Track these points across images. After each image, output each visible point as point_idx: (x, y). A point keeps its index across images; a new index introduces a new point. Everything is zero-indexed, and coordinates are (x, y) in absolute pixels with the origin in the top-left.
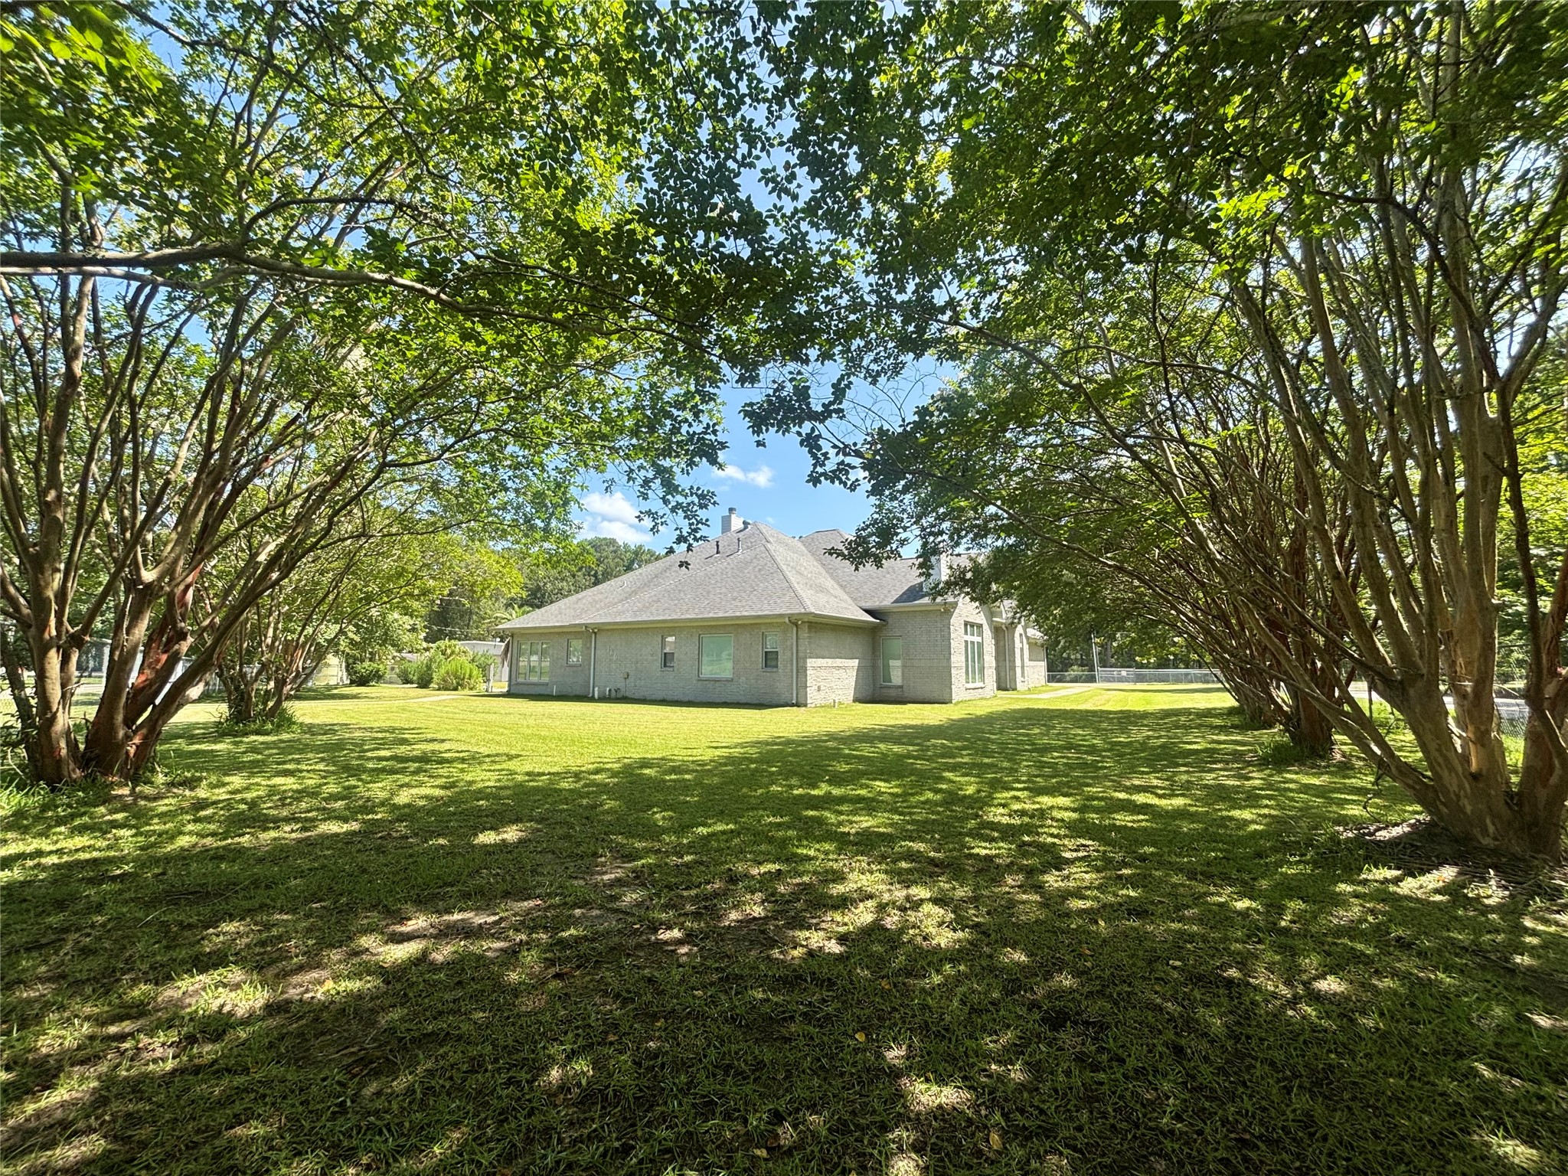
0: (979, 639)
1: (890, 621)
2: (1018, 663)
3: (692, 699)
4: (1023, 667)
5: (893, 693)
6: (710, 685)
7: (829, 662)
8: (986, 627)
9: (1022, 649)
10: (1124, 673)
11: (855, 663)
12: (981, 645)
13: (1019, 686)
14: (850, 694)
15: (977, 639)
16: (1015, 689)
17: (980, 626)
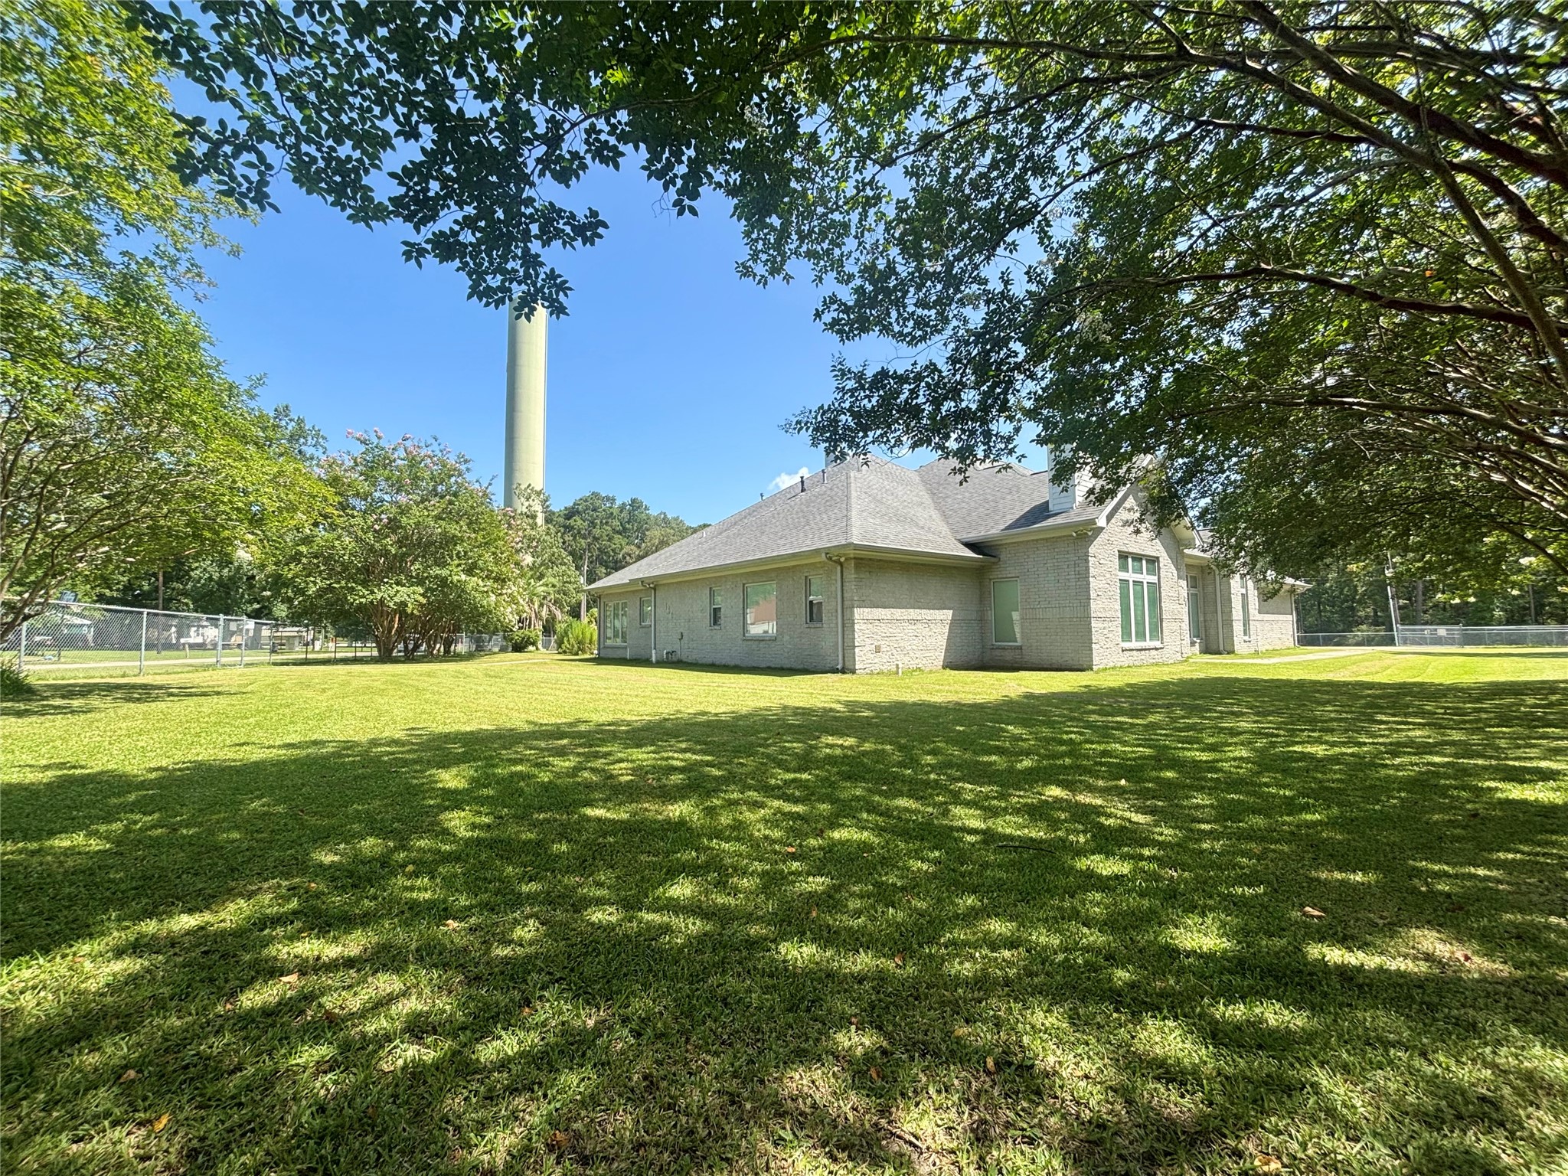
0: (1154, 579)
1: (1002, 557)
2: (1237, 614)
3: (738, 663)
4: (1246, 623)
5: (1009, 656)
6: (754, 646)
7: (898, 613)
8: (1165, 561)
9: (1245, 597)
10: (1442, 631)
11: (948, 614)
12: (1155, 588)
13: (1239, 646)
14: (940, 656)
15: (1146, 578)
16: (1231, 652)
17: (1153, 561)
